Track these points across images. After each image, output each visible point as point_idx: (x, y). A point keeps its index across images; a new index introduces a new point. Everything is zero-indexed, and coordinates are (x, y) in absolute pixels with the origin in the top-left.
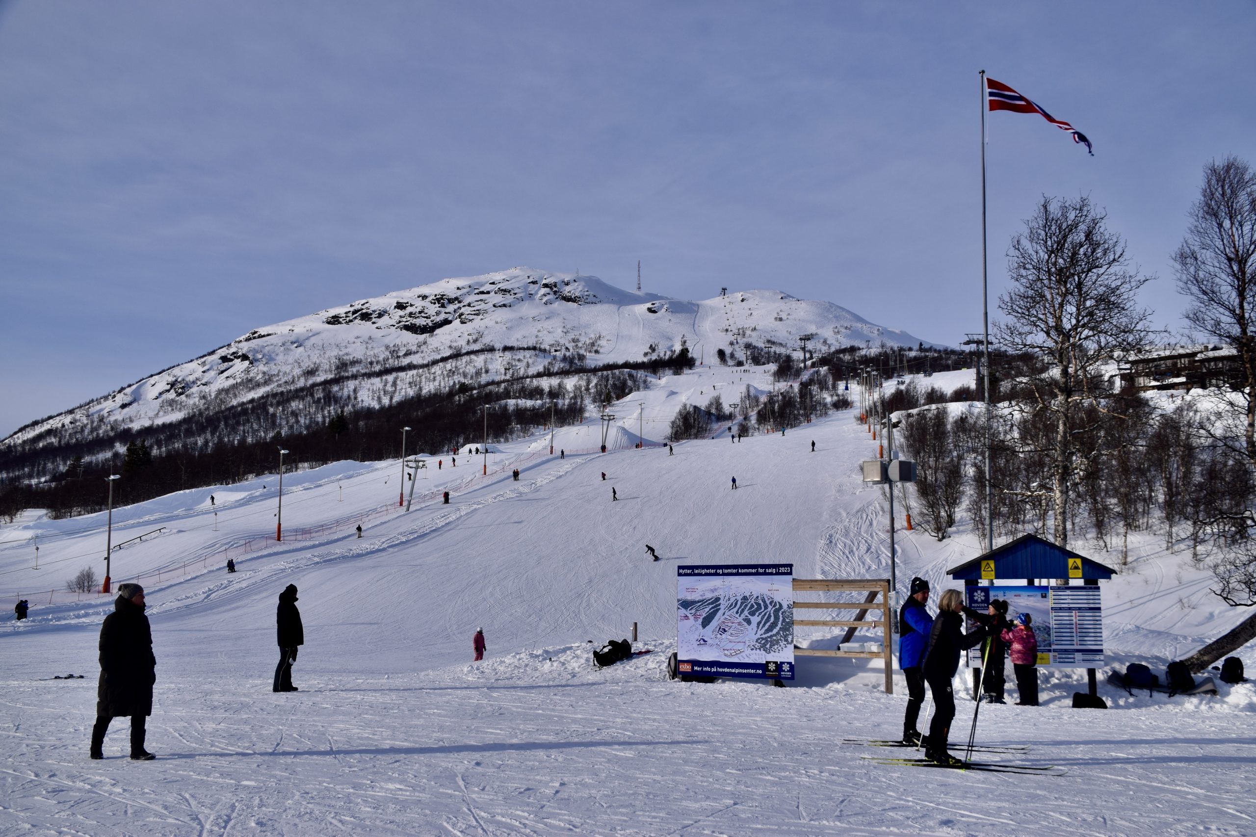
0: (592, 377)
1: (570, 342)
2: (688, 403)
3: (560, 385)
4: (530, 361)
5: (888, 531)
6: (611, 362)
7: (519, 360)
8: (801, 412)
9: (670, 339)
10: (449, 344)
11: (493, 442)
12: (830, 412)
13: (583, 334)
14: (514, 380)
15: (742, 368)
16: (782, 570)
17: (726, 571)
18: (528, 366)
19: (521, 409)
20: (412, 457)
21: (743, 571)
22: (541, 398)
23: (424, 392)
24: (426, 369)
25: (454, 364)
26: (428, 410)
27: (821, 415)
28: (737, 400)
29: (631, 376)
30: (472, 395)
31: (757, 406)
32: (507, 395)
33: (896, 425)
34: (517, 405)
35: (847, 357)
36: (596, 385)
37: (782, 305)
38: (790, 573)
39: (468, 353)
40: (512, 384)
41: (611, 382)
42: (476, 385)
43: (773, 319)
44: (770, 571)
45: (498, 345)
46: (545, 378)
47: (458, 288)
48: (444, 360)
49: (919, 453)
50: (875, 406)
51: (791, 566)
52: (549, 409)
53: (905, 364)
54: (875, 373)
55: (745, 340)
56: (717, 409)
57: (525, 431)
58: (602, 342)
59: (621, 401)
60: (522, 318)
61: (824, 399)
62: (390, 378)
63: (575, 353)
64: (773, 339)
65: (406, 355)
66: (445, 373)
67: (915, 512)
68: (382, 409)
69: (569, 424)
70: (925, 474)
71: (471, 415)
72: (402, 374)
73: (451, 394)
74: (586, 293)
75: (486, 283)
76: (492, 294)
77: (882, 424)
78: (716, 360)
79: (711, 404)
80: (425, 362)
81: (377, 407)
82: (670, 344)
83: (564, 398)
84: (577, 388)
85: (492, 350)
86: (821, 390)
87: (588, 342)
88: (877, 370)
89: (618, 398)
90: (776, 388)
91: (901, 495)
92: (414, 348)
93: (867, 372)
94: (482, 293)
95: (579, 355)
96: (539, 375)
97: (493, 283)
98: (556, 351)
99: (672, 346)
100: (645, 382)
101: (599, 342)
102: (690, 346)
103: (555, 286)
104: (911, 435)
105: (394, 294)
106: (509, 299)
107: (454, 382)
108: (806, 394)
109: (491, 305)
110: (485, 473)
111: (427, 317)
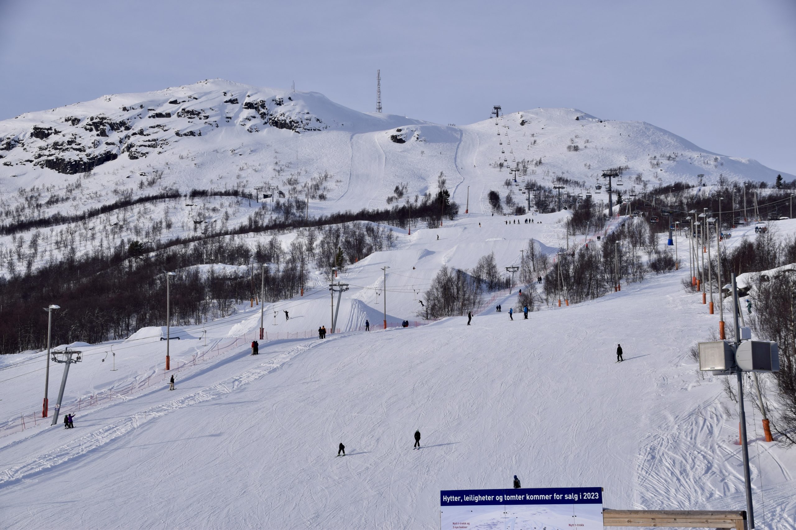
0: (316, 232)
1: (284, 184)
2: (449, 266)
3: (271, 243)
4: (230, 211)
5: (736, 443)
6: (342, 212)
7: (214, 210)
8: (607, 276)
9: (422, 178)
10: (113, 187)
11: (179, 324)
12: (647, 276)
13: (303, 173)
14: (208, 237)
15: (522, 218)
16: (587, 496)
17: (508, 498)
18: (227, 217)
19: (217, 278)
20: (61, 348)
21: (532, 497)
22: (246, 262)
23: (79, 255)
24: (80, 223)
25: (121, 216)
26: (84, 280)
27: (634, 281)
28: (517, 262)
29: (370, 230)
30: (148, 259)
31: (545, 268)
32: (198, 258)
33: (743, 293)
34: (213, 272)
35: (670, 199)
36: (322, 243)
37: (578, 128)
38: (599, 501)
39: (142, 200)
40: (205, 243)
41: (342, 239)
42: (154, 245)
43: (565, 149)
44: (570, 497)
45: (185, 189)
46: (251, 234)
47: (125, 109)
48: (106, 209)
49: (778, 331)
50: (712, 267)
51: (599, 490)
52: (258, 276)
53: (756, 206)
54: (711, 220)
55: (528, 178)
56: (489, 274)
57: (224, 308)
58: (330, 184)
59: (357, 264)
60: (216, 151)
61: (639, 257)
62: (27, 236)
63: (292, 200)
64: (565, 176)
65: (50, 203)
66: (109, 228)
67: (775, 416)
68: (16, 281)
69: (286, 298)
70: (789, 361)
71: (147, 286)
72: (45, 231)
73: (118, 258)
74: (306, 116)
75: (165, 102)
76: (174, 117)
77: (723, 291)
78: (487, 206)
79: (481, 267)
80: (80, 213)
81: (8, 277)
82: (423, 185)
83: (278, 262)
84: (296, 248)
85: (175, 195)
86: (634, 245)
87: (310, 184)
88: (714, 216)
89: (353, 261)
90: (571, 244)
91: (754, 391)
92: (62, 194)
93: (700, 219)
94: (159, 115)
95: (297, 202)
96: (243, 230)
97: (175, 102)
98: (266, 196)
99: (426, 188)
100: (389, 238)
101: (325, 184)
102: (450, 188)
103: (263, 106)
104: (767, 306)
105: (30, 115)
106: (197, 124)
107: (123, 241)
108: (612, 251)
109: (172, 132)
110: (168, 368)
111: (80, 150)
